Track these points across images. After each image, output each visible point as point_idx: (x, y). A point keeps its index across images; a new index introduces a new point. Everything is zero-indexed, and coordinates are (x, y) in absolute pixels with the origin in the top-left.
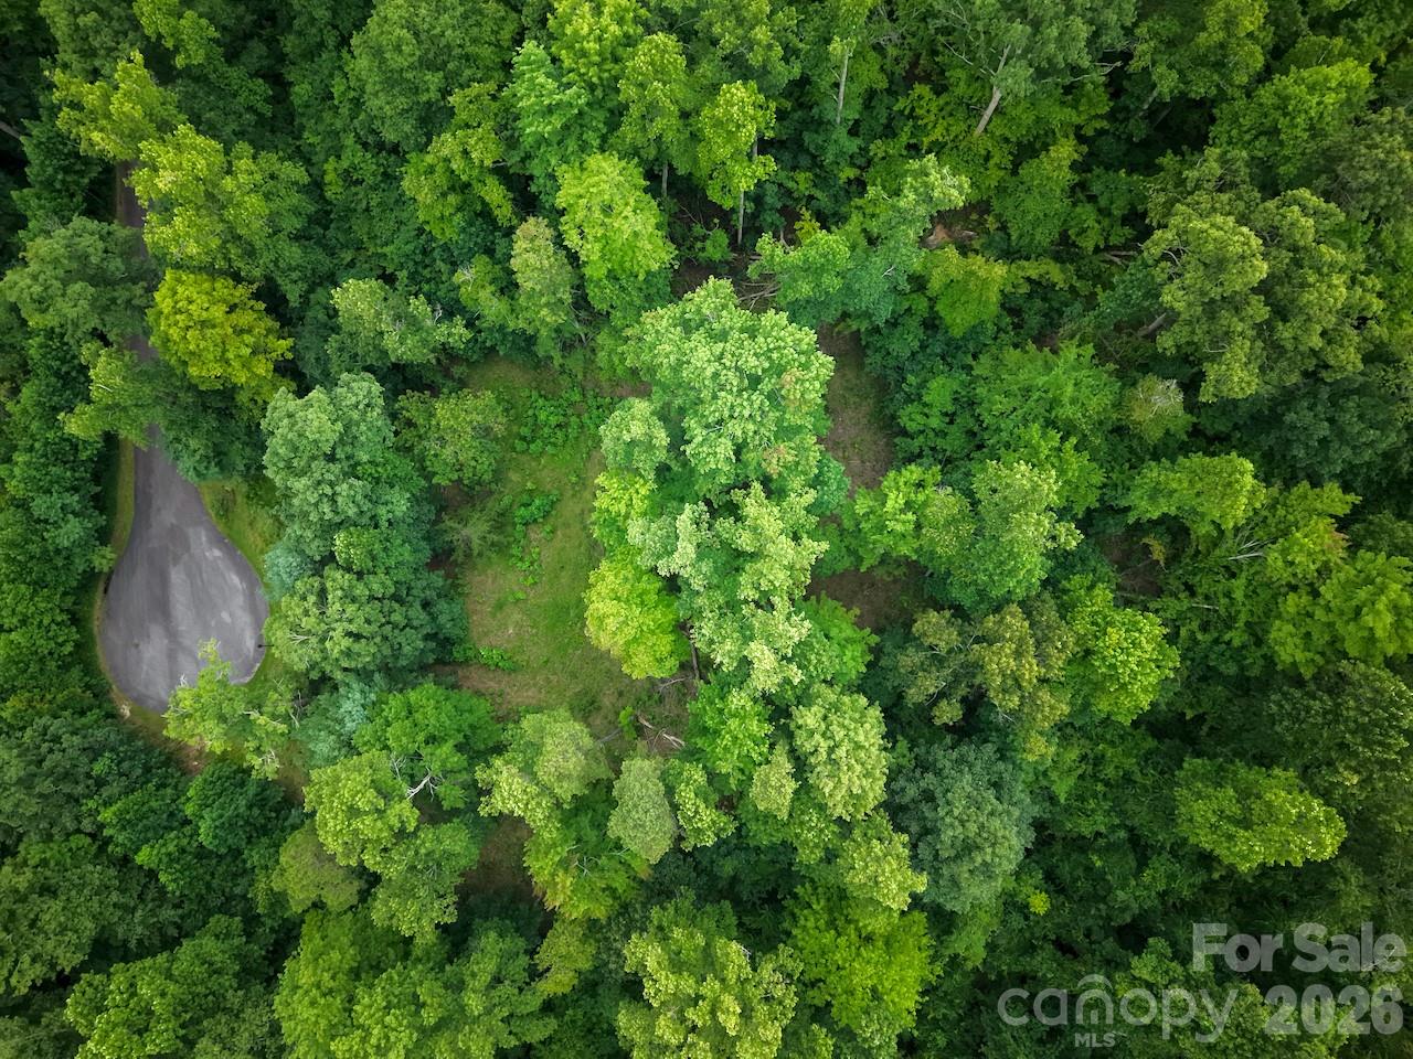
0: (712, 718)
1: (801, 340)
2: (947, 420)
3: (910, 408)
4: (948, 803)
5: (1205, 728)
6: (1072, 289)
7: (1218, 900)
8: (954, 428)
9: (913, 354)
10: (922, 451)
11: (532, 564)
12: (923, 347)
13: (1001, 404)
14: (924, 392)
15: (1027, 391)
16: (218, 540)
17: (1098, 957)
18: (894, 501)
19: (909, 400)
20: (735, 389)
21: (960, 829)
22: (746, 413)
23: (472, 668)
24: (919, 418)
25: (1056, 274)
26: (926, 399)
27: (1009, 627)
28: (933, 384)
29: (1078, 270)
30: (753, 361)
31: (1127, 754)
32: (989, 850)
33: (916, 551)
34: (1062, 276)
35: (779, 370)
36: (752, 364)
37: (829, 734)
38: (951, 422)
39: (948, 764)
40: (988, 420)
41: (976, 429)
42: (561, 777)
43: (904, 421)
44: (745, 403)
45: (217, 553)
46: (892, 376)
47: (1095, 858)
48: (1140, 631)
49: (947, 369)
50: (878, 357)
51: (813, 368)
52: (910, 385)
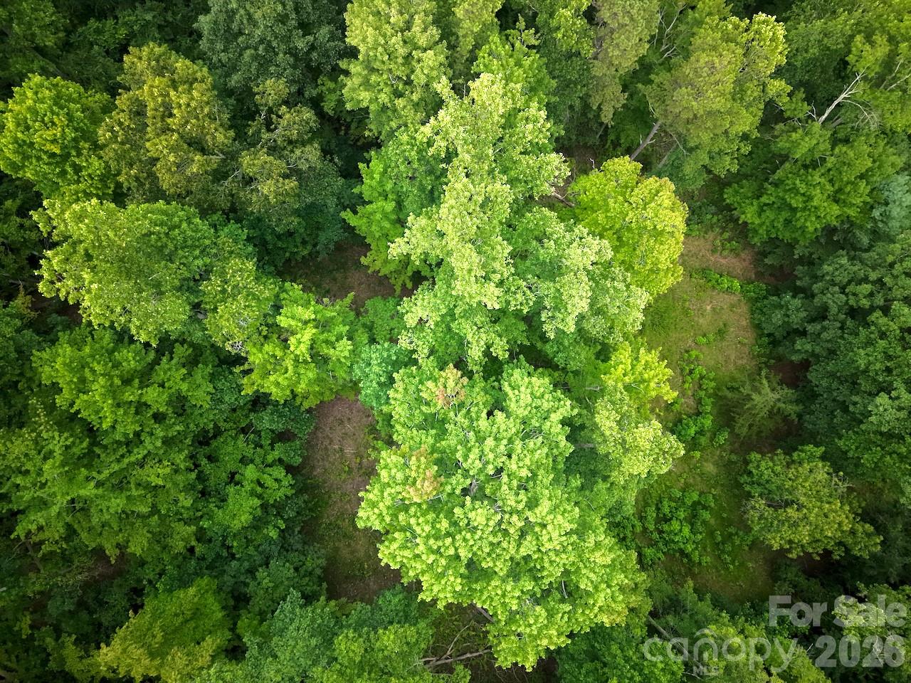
1: (402, 547)
2: (237, 477)
3: (280, 495)
6: (58, 632)
8: (231, 467)
9: (266, 563)
11: (691, 372)
12: (253, 570)
13: (155, 474)
14: (259, 512)
15: (120, 484)
19: (279, 508)
22: (489, 443)
24: (269, 482)
26: (257, 502)
28: (245, 518)
29: (45, 662)
30: (476, 519)
34: (66, 652)
35: (438, 503)
36: (480, 515)
38: (233, 475)
40: (180, 458)
41: (204, 462)
43: (288, 480)
44: (491, 457)
46: (295, 540)
49: (229, 542)
50: (309, 565)
52: (275, 526)
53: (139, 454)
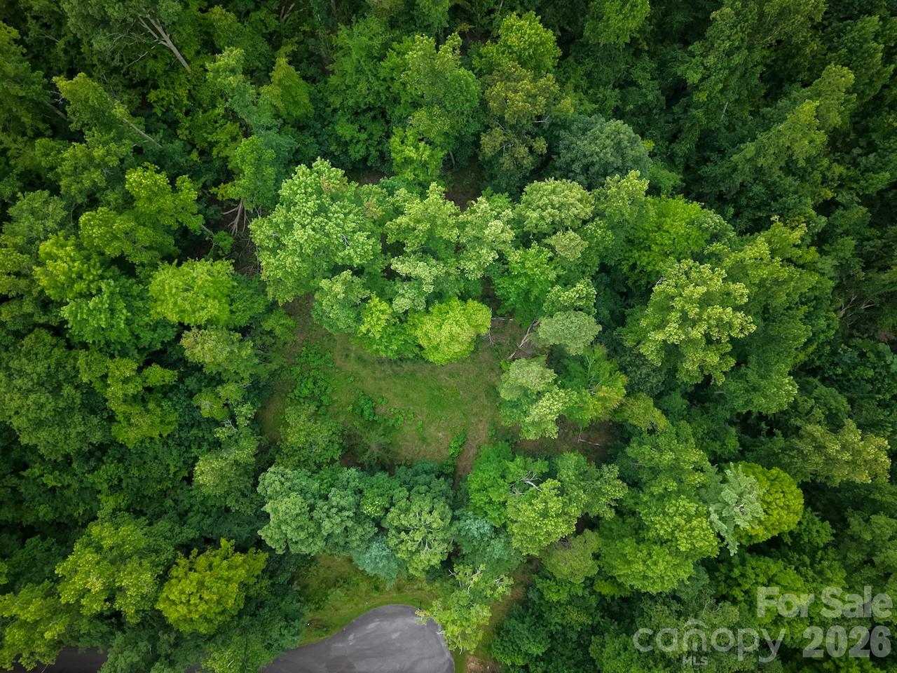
0: (522, 282)
1: (303, 173)
2: (363, 131)
3: (351, 151)
4: (592, 155)
5: (567, 27)
6: (299, 43)
7: (659, 52)
8: (369, 128)
9: (318, 143)
10: (378, 150)
11: (401, 414)
12: (316, 136)
13: (363, 87)
14: (343, 140)
15: (359, 71)
16: (343, 635)
17: (682, 116)
18: (410, 152)
19: (346, 152)
20: (326, 220)
21: (608, 149)
22: (342, 216)
23: (459, 464)
24: (359, 146)
25: (288, 48)
26: (348, 138)
27: (498, 94)
28: (341, 133)
29: (287, 37)
30: (310, 204)
31: (575, 70)
32: (622, 136)
33: (442, 150)
34: (289, 46)
35: (320, 192)
36: (312, 206)
37: (544, 208)
38: (364, 128)
39: (569, 155)
40: (370, 99)
41: (372, 114)
42: (543, 377)
43: (358, 156)
44: (336, 215)
45: (351, 637)
47: (628, 108)
48: (513, 26)
49: (331, 125)
51: (323, 169)
52: (336, 150)
53: (372, 79)
